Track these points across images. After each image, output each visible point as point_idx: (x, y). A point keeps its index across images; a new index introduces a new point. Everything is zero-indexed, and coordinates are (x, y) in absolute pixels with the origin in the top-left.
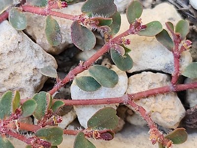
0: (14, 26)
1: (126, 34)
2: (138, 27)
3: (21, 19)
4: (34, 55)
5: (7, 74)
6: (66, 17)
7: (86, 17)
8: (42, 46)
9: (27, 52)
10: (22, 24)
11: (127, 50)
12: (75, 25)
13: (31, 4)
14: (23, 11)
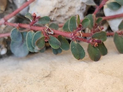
5: (67, 8)
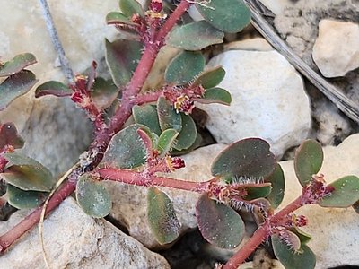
0: (88, 210)
1: (296, 205)
2: (317, 191)
3: (99, 196)
4: (128, 259)
6: (184, 186)
7: (222, 183)
8: (141, 239)
9: (116, 254)
10: (101, 205)
11: (304, 239)
12: (204, 203)
13: (115, 164)
14: (102, 178)
